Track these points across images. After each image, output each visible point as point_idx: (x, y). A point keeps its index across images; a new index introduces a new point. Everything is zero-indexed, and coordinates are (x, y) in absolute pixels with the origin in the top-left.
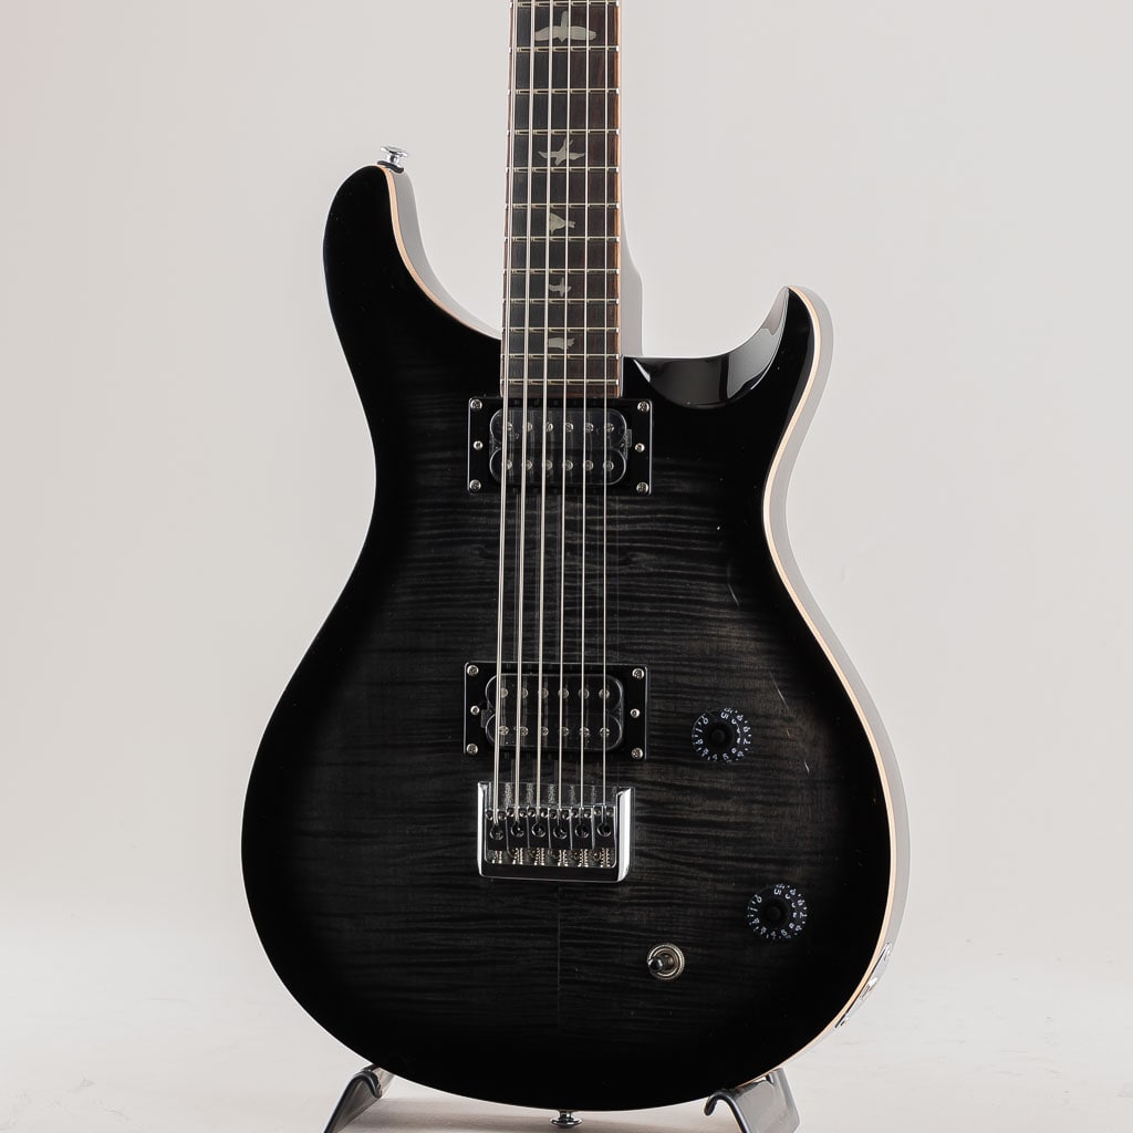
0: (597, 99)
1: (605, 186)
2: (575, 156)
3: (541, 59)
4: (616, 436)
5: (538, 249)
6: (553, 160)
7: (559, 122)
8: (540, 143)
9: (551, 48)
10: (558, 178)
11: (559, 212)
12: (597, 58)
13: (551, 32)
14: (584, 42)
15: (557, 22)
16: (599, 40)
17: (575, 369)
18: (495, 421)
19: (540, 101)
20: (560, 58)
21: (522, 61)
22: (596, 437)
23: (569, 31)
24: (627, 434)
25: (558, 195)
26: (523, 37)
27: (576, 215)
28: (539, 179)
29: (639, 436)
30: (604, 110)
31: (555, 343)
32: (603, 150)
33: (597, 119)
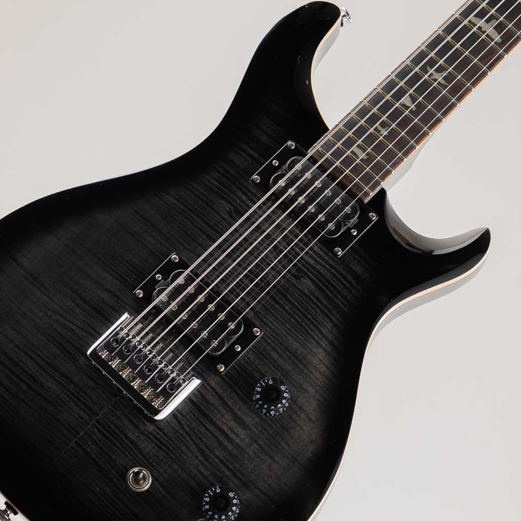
0: (476, 69)
1: (445, 107)
2: (443, 82)
3: (466, 29)
4: (348, 217)
5: (388, 105)
6: (431, 75)
7: (450, 61)
8: (432, 63)
9: (475, 29)
10: (426, 84)
11: (413, 99)
12: (492, 52)
13: (481, 23)
14: (493, 40)
15: (487, 21)
16: (501, 45)
17: (357, 170)
18: (295, 159)
19: (448, 46)
20: (475, 37)
21: (456, 23)
22: (338, 209)
23: (490, 30)
24: (354, 220)
25: (420, 91)
26: (466, 13)
27: (420, 107)
28: (417, 77)
29: (359, 227)
30: (476, 76)
31: (358, 151)
32: (459, 91)
33: (468, 76)
